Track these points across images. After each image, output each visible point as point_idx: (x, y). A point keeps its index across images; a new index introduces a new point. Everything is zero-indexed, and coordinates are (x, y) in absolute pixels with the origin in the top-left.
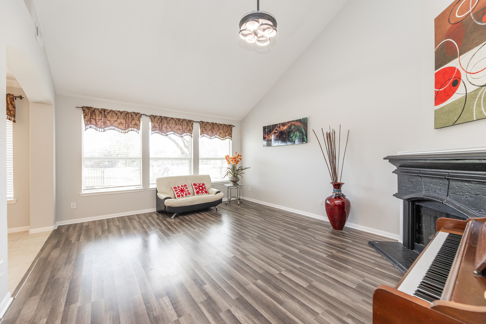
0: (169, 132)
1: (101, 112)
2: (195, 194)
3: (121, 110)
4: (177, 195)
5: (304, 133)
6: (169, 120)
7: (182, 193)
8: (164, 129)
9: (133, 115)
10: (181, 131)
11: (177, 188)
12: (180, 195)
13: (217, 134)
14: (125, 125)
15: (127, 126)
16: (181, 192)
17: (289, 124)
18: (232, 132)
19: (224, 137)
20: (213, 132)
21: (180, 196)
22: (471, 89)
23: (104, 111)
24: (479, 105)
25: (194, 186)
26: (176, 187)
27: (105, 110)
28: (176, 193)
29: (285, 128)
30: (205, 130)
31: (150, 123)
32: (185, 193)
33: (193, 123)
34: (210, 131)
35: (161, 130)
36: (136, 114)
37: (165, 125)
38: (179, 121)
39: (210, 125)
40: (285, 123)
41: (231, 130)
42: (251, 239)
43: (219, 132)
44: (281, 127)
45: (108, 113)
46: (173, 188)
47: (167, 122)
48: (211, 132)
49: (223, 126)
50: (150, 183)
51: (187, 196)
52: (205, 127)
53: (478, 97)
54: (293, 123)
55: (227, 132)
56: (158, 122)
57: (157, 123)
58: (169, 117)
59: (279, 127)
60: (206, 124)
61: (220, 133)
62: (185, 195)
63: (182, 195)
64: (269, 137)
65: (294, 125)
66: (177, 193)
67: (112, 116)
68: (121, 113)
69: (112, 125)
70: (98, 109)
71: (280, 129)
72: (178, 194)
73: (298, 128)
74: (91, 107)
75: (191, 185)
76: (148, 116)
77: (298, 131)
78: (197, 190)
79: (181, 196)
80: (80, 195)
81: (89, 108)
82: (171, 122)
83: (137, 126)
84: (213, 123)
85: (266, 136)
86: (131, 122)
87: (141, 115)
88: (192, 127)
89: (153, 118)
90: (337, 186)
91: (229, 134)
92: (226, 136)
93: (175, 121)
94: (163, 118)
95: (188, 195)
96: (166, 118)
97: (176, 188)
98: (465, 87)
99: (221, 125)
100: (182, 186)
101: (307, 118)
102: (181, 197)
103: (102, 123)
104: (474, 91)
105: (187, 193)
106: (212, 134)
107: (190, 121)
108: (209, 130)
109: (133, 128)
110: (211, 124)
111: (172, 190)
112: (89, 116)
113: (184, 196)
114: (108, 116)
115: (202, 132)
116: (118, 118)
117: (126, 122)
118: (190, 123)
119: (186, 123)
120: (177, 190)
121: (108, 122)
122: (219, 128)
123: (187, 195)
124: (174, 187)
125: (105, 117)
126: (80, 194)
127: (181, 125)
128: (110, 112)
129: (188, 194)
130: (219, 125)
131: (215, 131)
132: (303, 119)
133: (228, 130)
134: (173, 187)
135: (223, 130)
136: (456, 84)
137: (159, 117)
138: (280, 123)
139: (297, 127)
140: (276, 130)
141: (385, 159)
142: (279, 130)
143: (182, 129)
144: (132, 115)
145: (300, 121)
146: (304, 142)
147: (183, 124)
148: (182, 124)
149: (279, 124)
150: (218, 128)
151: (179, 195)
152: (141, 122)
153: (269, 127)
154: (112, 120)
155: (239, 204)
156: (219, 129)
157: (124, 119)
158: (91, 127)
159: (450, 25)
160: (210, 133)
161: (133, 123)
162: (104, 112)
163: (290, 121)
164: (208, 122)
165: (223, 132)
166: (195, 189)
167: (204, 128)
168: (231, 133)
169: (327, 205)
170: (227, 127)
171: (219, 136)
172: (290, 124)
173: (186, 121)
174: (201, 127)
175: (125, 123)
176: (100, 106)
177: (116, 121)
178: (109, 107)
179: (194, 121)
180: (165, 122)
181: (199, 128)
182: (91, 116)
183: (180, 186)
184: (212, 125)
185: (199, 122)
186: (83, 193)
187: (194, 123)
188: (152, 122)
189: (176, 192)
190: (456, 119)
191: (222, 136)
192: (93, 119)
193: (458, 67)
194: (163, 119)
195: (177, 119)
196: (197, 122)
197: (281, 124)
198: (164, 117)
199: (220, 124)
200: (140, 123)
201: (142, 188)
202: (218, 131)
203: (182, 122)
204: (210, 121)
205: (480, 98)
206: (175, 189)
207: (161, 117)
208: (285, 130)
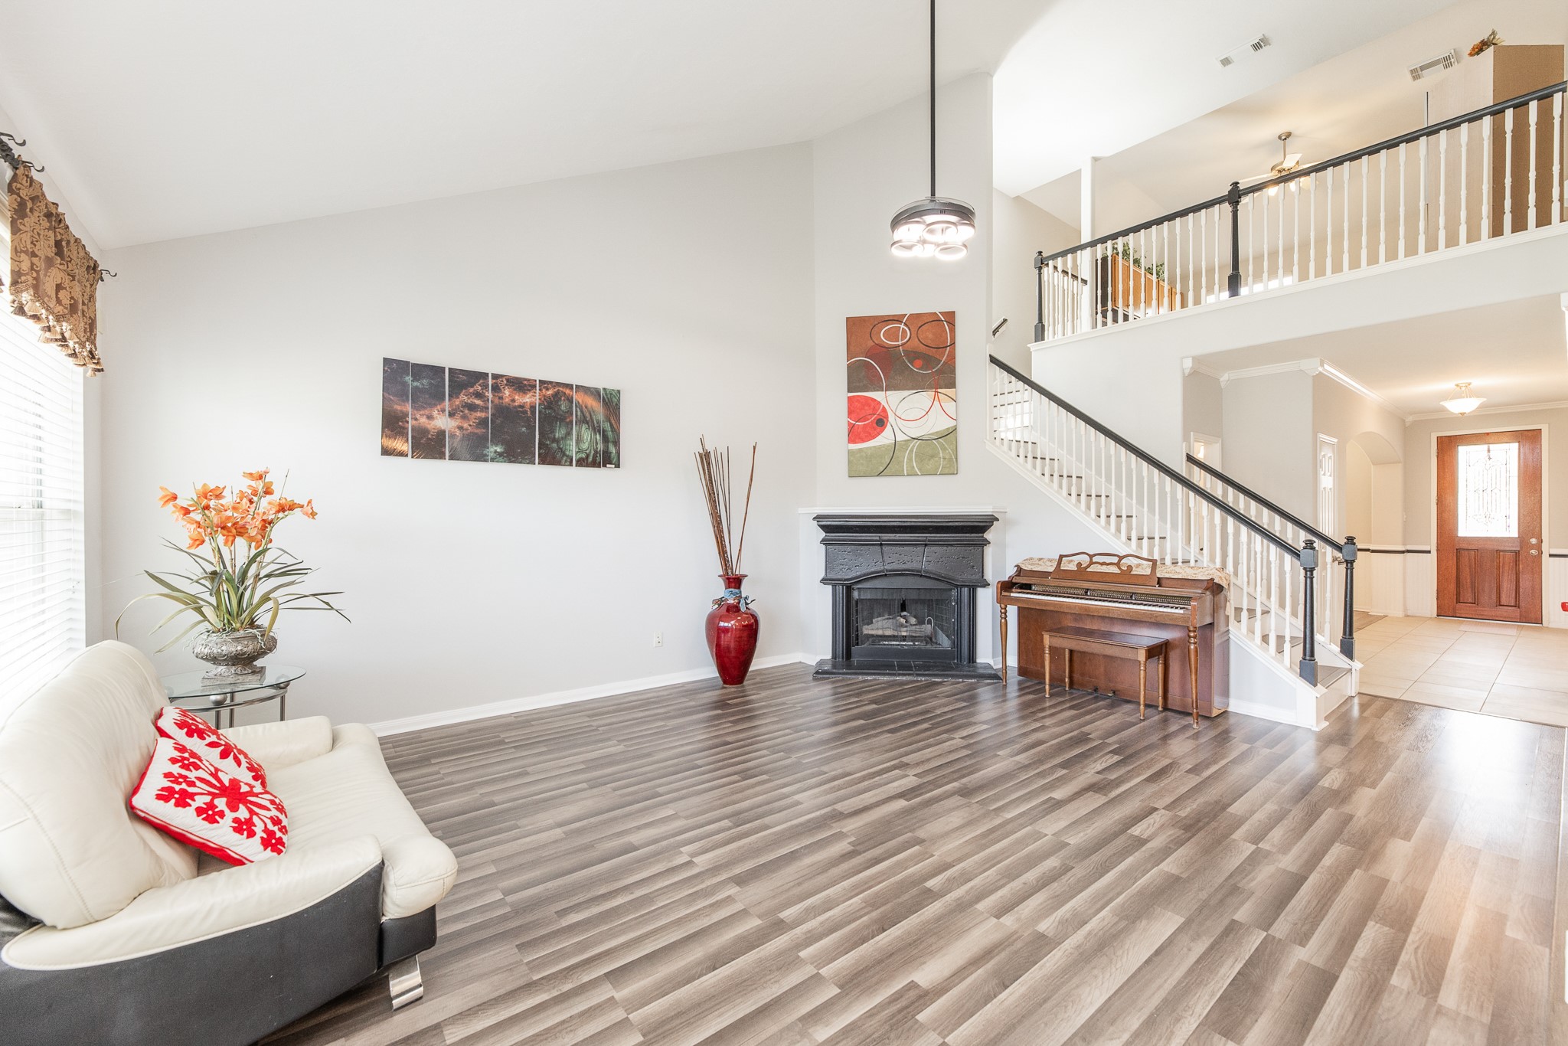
5: (610, 434)
17: (547, 389)
22: (900, 437)
24: (910, 459)
29: (528, 399)
40: (529, 380)
44: (507, 393)
49: (81, 260)
53: (909, 448)
54: (567, 391)
59: (496, 388)
64: (430, 417)
65: (569, 399)
71: (501, 398)
73: (587, 415)
77: (588, 423)
85: (410, 410)
98: (893, 433)
101: (619, 392)
104: (905, 441)
130: (71, 240)
132: (604, 389)
136: (881, 423)
138: (502, 376)
139: (582, 412)
140: (478, 395)
141: (814, 520)
142: (497, 401)
145: (594, 393)
146: (611, 464)
149: (495, 377)
153: (420, 370)
159: (870, 343)
163: (551, 383)
172: (550, 392)
184: (54, 221)
190: (882, 469)
193: (884, 403)
197: (508, 380)
205: (912, 451)
208: (527, 408)
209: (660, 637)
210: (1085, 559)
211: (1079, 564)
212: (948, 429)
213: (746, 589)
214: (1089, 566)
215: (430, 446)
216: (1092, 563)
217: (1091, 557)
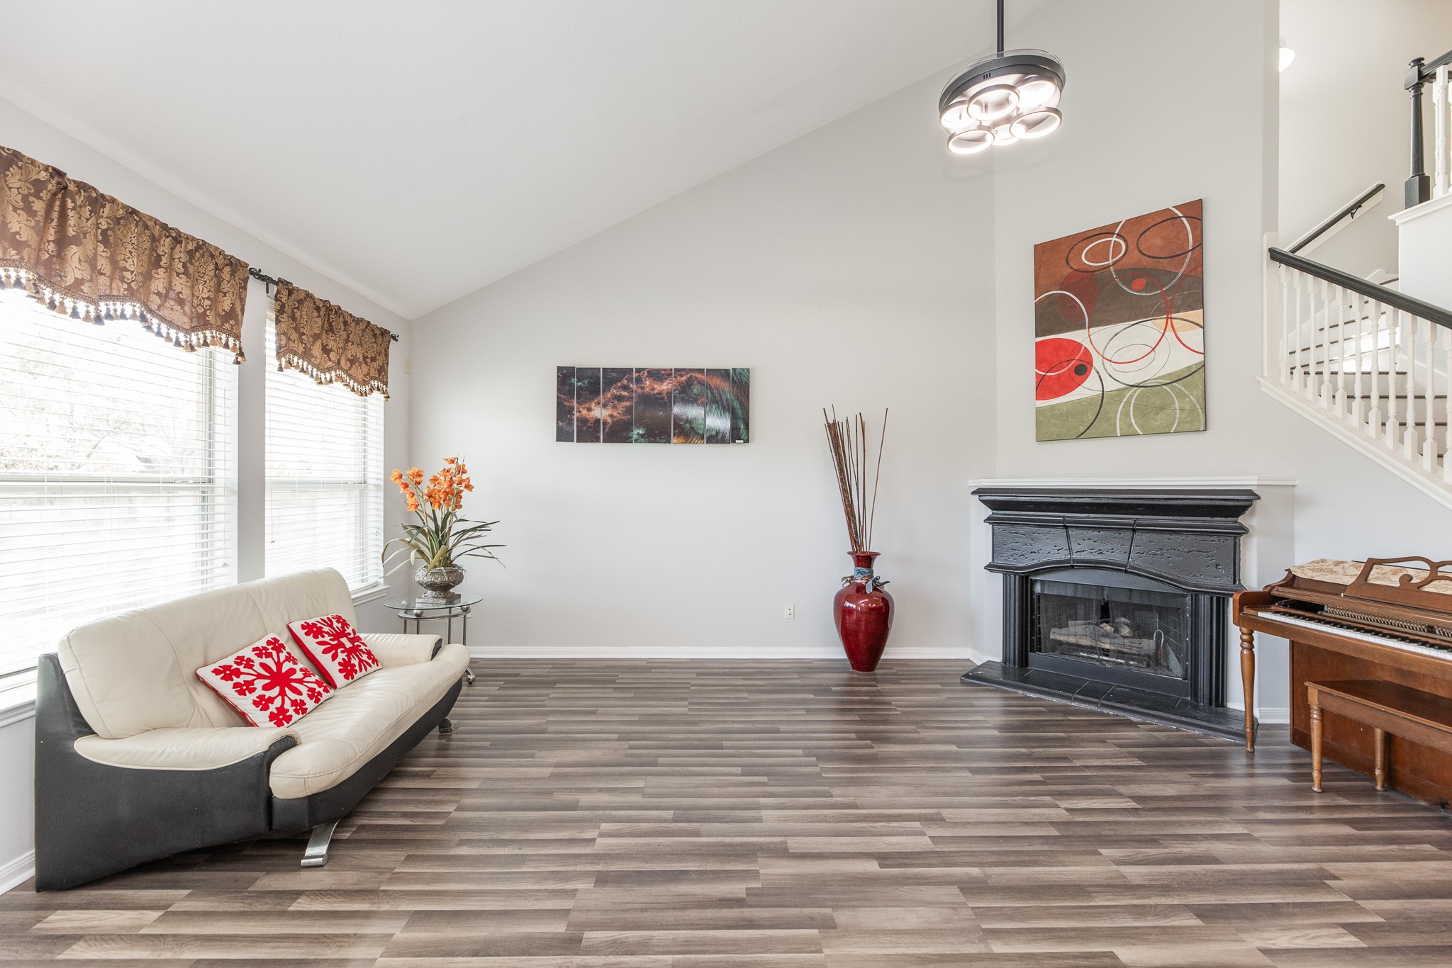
0: (107, 297)
2: (339, 678)
5: (739, 411)
6: (116, 221)
8: (71, 268)
10: (184, 313)
11: (242, 668)
12: (288, 705)
13: (339, 362)
17: (681, 376)
18: (388, 364)
19: (365, 383)
20: (328, 352)
21: (291, 712)
22: (1111, 386)
24: (1126, 414)
25: (310, 642)
26: (226, 664)
28: (256, 703)
29: (665, 387)
30: (297, 330)
32: (302, 688)
33: (246, 281)
34: (318, 342)
35: (50, 271)
37: (87, 245)
38: (173, 247)
39: (317, 309)
40: (666, 370)
41: (387, 356)
43: (348, 353)
44: (648, 383)
46: (216, 681)
47: (101, 224)
48: (322, 349)
49: (364, 331)
51: (322, 699)
52: (297, 314)
53: (1124, 400)
54: (699, 376)
55: (373, 359)
56: (39, 206)
58: (113, 201)
59: (639, 380)
60: (300, 302)
61: (352, 362)
62: (311, 697)
63: (294, 703)
64: (589, 410)
65: (701, 383)
66: (261, 697)
71: (643, 388)
72: (273, 708)
73: (717, 395)
75: (287, 634)
77: (718, 403)
78: (339, 660)
79: (297, 711)
82: (124, 233)
84: (327, 306)
85: (575, 404)
88: (242, 301)
90: (865, 560)
91: (379, 372)
92: (370, 379)
93: (154, 239)
94: (71, 187)
95: (325, 696)
96: (94, 198)
97: (237, 673)
98: (1100, 381)
99: (355, 321)
100: (260, 652)
101: (748, 370)
102: (295, 717)
104: (1118, 390)
105: (314, 686)
106: (323, 361)
107: (235, 265)
108: (315, 337)
110: (320, 305)
111: (203, 690)
113: (310, 704)
115: (285, 344)
118: (230, 273)
119: (210, 270)
120: (252, 682)
122: (349, 336)
123: (319, 694)
124: (216, 672)
127: (184, 274)
129: (321, 690)
130: (349, 320)
131: (335, 346)
132: (734, 369)
133: (377, 352)
134: (206, 673)
135: (361, 346)
136: (1083, 370)
138: (644, 369)
139: (712, 393)
140: (625, 388)
141: (973, 493)
142: (639, 391)
143: (192, 299)
145: (724, 374)
146: (739, 439)
147: (193, 272)
148: (188, 270)
149: (639, 370)
150: (345, 335)
151: (282, 710)
153: (582, 373)
155: (474, 680)
156: (347, 340)
159: (1068, 271)
160: (317, 351)
163: (684, 370)
164: (308, 296)
165: (360, 358)
166: (325, 652)
167: (294, 318)
168: (386, 366)
170: (376, 337)
171: (349, 373)
172: (684, 378)
173: (212, 256)
174: (278, 312)
179: (250, 271)
180: (88, 224)
181: (271, 316)
183: (248, 653)
184: (323, 311)
185: (275, 283)
187: (251, 279)
189: (254, 696)
190: (1082, 429)
191: (358, 378)
193: (1086, 344)
195: (164, 227)
196: (263, 278)
197: (649, 372)
198: (80, 185)
199: (351, 315)
202: (345, 349)
203: (190, 254)
204: (319, 292)
205: (1128, 403)
206: (236, 680)
207: (52, 172)
208: (664, 395)
209: (792, 610)
210: (1418, 573)
211: (1406, 579)
212: (1189, 367)
213: (878, 569)
214: (1428, 581)
215: (589, 433)
216: (1433, 577)
217: (1435, 566)
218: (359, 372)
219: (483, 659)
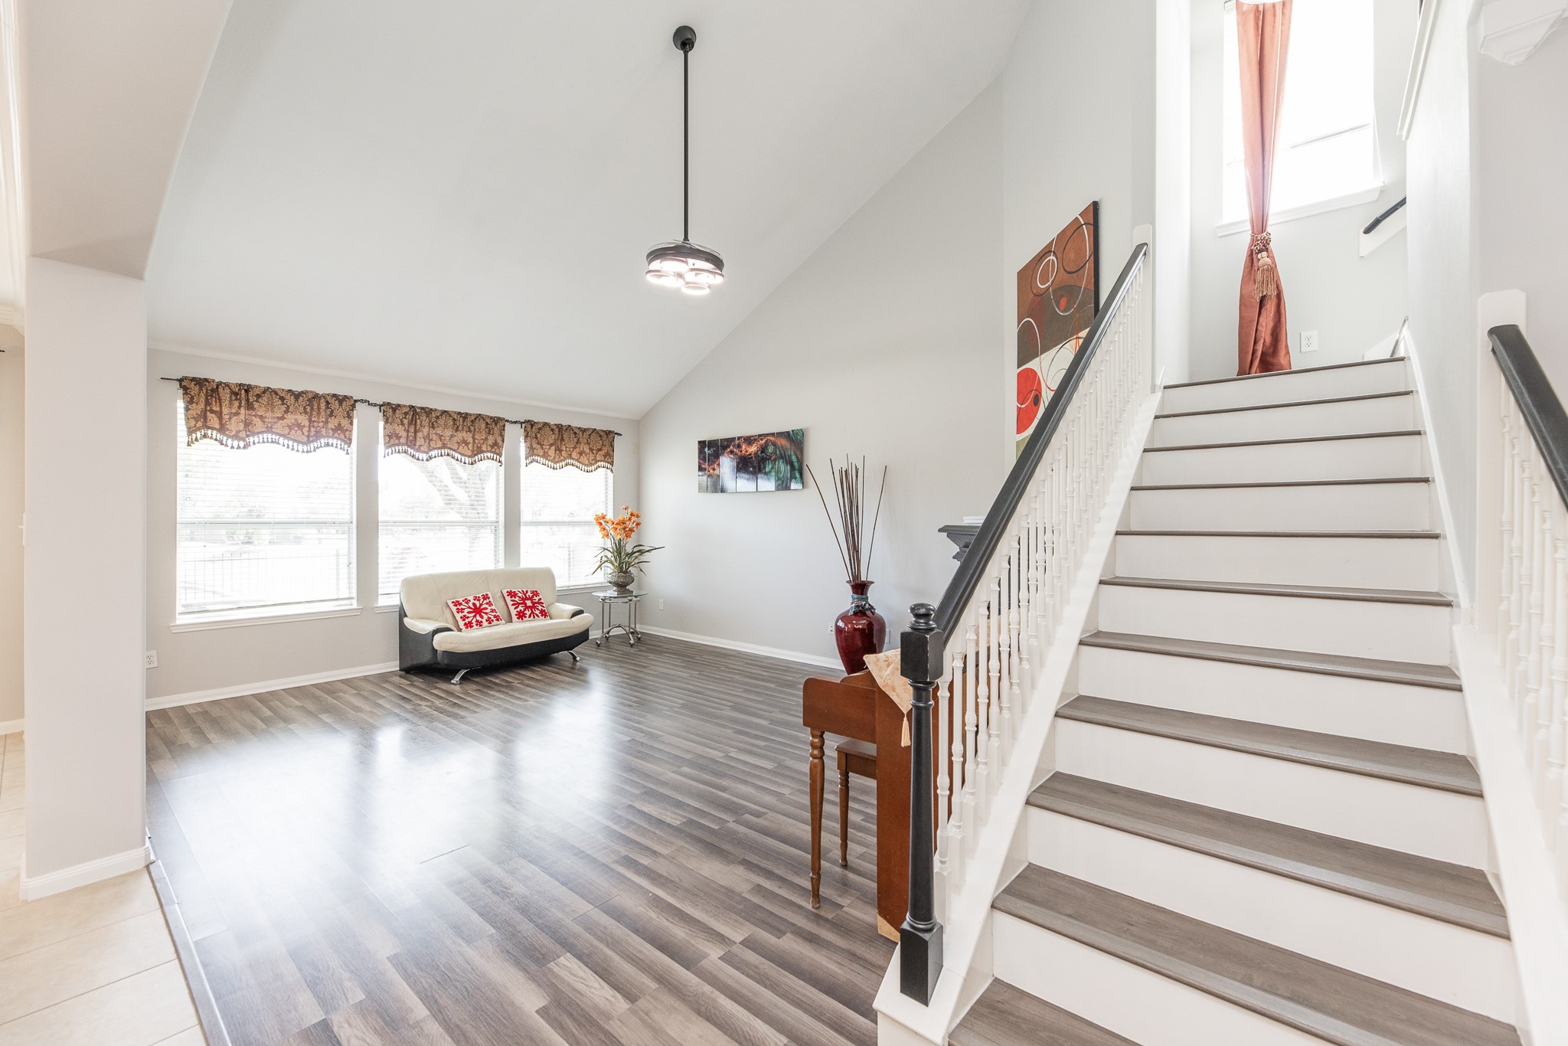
0: (434, 449)
1: (236, 394)
2: (515, 618)
3: (298, 388)
4: (464, 622)
5: (796, 464)
6: (437, 417)
7: (478, 617)
8: (420, 441)
9: (332, 401)
10: (471, 449)
11: (463, 603)
12: (474, 621)
13: (571, 455)
14: (309, 431)
15: (312, 433)
16: (473, 614)
17: (762, 440)
18: (613, 451)
19: (592, 465)
20: (561, 451)
21: (474, 624)
23: (247, 391)
25: (508, 599)
26: (461, 600)
27: (248, 389)
28: (461, 617)
29: (753, 449)
30: (538, 443)
31: (381, 424)
32: (485, 617)
33: (504, 426)
34: (553, 447)
35: (412, 443)
36: (342, 399)
37: (426, 430)
38: (464, 421)
39: (552, 430)
40: (753, 436)
41: (612, 446)
42: (668, 711)
43: (577, 449)
44: (744, 447)
45: (258, 396)
46: (451, 605)
47: (430, 421)
48: (556, 450)
49: (590, 435)
50: (380, 593)
51: (493, 623)
52: (539, 435)
54: (772, 438)
55: (600, 450)
56: (406, 421)
57: (403, 424)
58: (436, 410)
59: (739, 446)
60: (540, 429)
61: (581, 454)
62: (487, 621)
63: (477, 621)
64: (714, 469)
65: (774, 444)
66: (465, 616)
67: (271, 406)
68: (297, 396)
69: (269, 430)
70: (227, 385)
71: (741, 451)
72: (467, 621)
73: (782, 452)
74: (206, 380)
75: (500, 594)
76: (375, 405)
77: (783, 459)
78: (518, 609)
79: (477, 625)
80: (172, 628)
81: (200, 382)
82: (441, 421)
83: (343, 433)
84: (560, 427)
85: (707, 465)
86: (326, 422)
87: (356, 401)
88: (502, 436)
89: (390, 410)
90: (860, 588)
91: (605, 456)
92: (597, 461)
93: (454, 420)
94: (418, 410)
95: (495, 622)
96: (428, 412)
97: (460, 604)
99: (584, 431)
100: (476, 598)
101: (802, 430)
102: (475, 627)
103: (242, 426)
105: (492, 617)
106: (557, 456)
107: (497, 420)
108: (551, 445)
109: (333, 437)
110: (554, 427)
111: (448, 609)
112: (202, 405)
113: (485, 623)
114: (256, 405)
115: (531, 451)
116: (287, 411)
117: (310, 421)
118: (495, 424)
119: (483, 426)
120: (464, 609)
121: (256, 420)
122: (578, 440)
123: (493, 621)
124: (453, 602)
125: (250, 406)
126: (171, 625)
127: (470, 431)
128: (264, 392)
129: (494, 619)
130: (577, 431)
131: (566, 447)
132: (793, 431)
133: (603, 445)
134: (450, 602)
135: (589, 444)
136: (1037, 400)
137: (407, 410)
138: (741, 437)
139: (779, 450)
140: (732, 452)
141: (940, 530)
142: (739, 453)
143: (474, 442)
144: (328, 403)
145: (787, 435)
147: (475, 429)
148: (472, 428)
149: (739, 438)
150: (576, 440)
151: (470, 623)
152: (355, 421)
153: (712, 444)
154: (269, 414)
155: (633, 644)
156: (577, 443)
157: (305, 412)
158: (205, 436)
159: (1031, 295)
160: (552, 452)
161: (333, 423)
162: (246, 395)
163: (764, 435)
164: (546, 424)
165: (588, 451)
166: (513, 605)
167: (536, 438)
168: (611, 452)
169: (839, 630)
170: (600, 436)
171: (577, 460)
172: (764, 441)
173: (484, 420)
174: (526, 437)
175: (307, 423)
176: (234, 377)
177: (282, 418)
178: (260, 381)
179: (507, 421)
180: (426, 422)
181: (522, 439)
182: (207, 403)
183: (471, 598)
184: (557, 430)
185: (522, 423)
186: (178, 622)
187: (507, 424)
188: (386, 422)
189: (462, 615)
191: (587, 462)
192: (212, 411)
193: (1039, 372)
194: (417, 413)
195: (459, 413)
196: (515, 422)
197: (744, 439)
198: (422, 408)
199: (579, 428)
200: (351, 423)
201: (355, 606)
202: (575, 448)
203: (472, 422)
204: (552, 421)
206: (458, 607)
207: (412, 407)
208: (753, 455)
215: (714, 486)
218: (584, 459)
219: (665, 637)
